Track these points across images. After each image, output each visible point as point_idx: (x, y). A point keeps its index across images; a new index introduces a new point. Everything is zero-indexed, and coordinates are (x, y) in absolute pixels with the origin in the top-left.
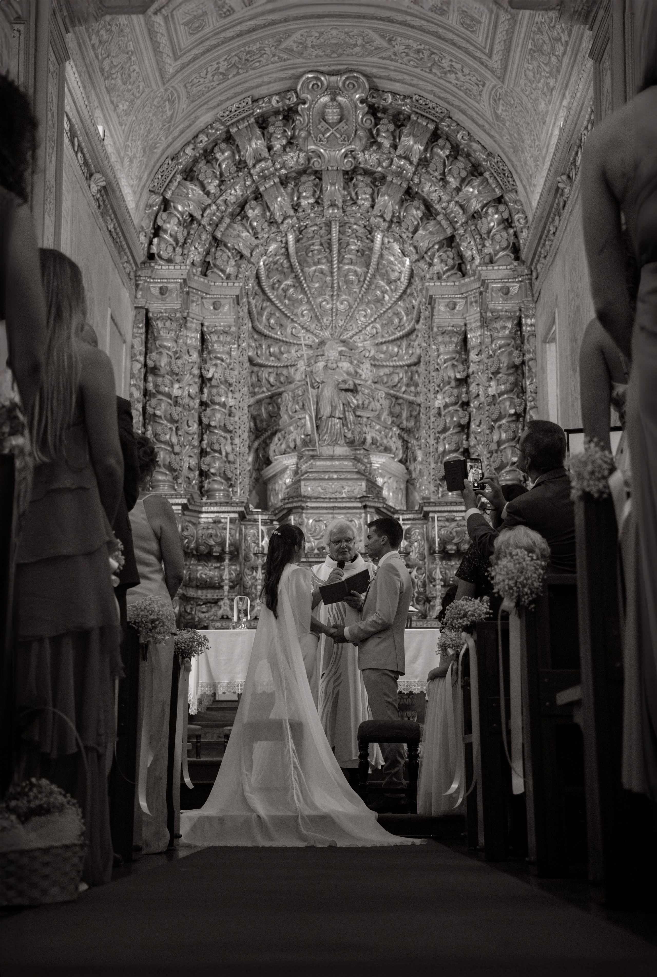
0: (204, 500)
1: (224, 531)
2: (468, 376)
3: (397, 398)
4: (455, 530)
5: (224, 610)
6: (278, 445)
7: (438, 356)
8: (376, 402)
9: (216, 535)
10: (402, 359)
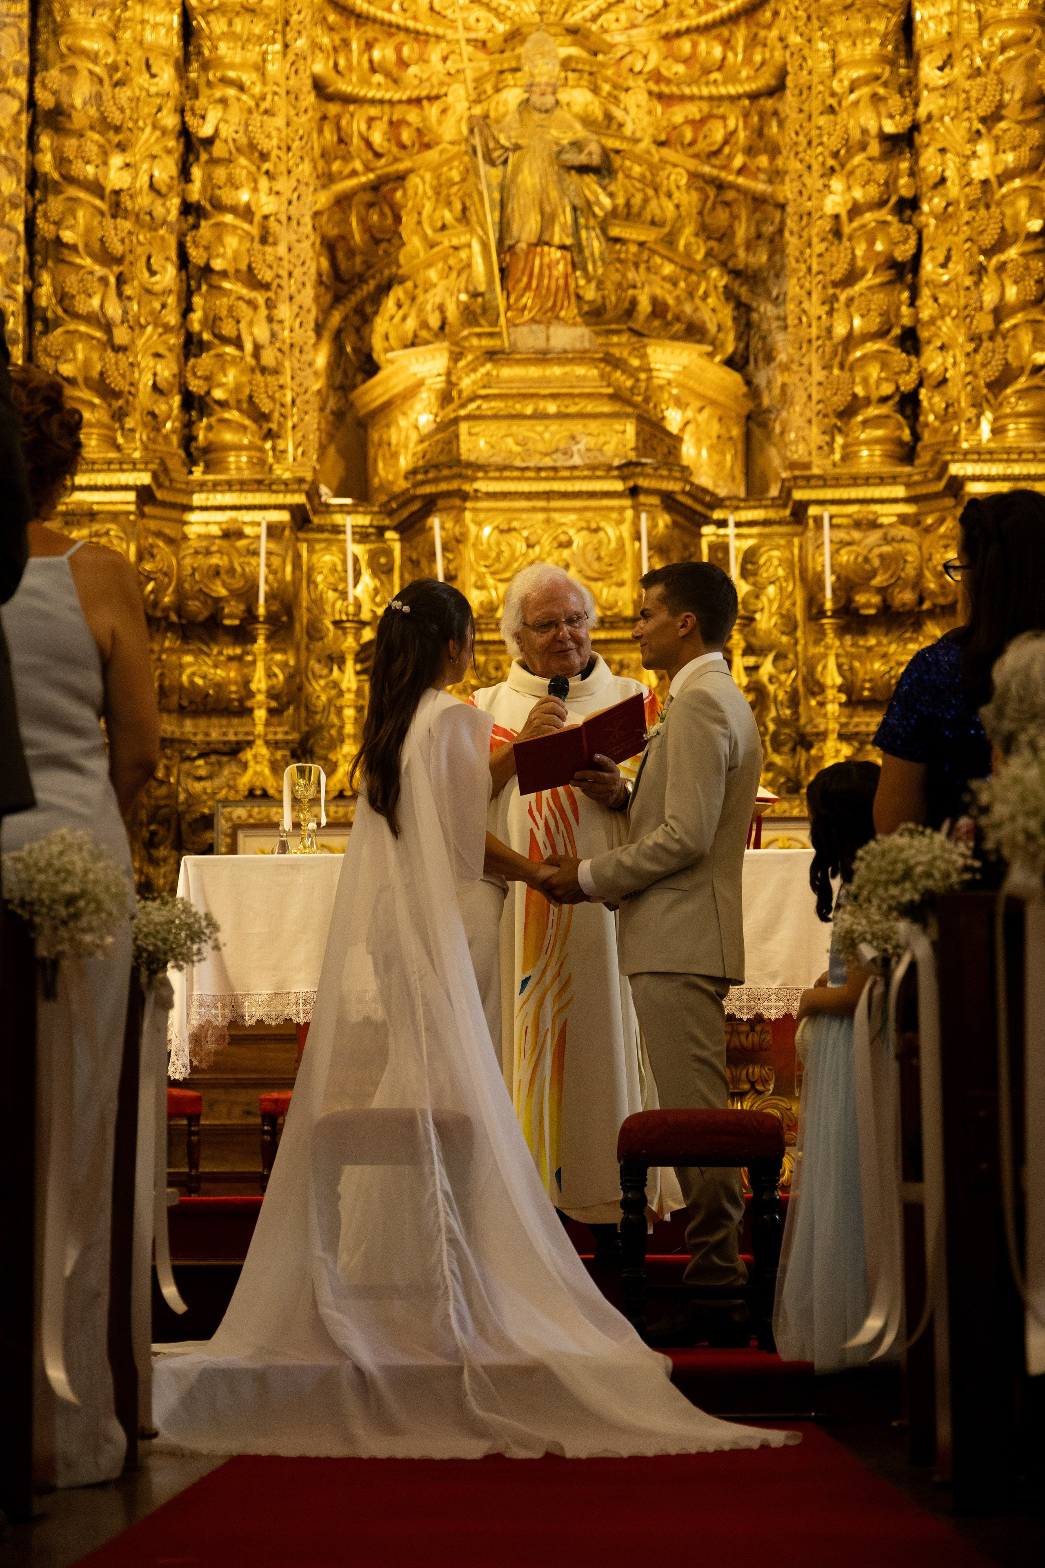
0: (198, 472)
1: (253, 561)
2: (915, 127)
3: (721, 186)
4: (877, 551)
5: (256, 773)
6: (397, 319)
7: (835, 70)
8: (664, 200)
9: (232, 571)
10: (733, 79)
